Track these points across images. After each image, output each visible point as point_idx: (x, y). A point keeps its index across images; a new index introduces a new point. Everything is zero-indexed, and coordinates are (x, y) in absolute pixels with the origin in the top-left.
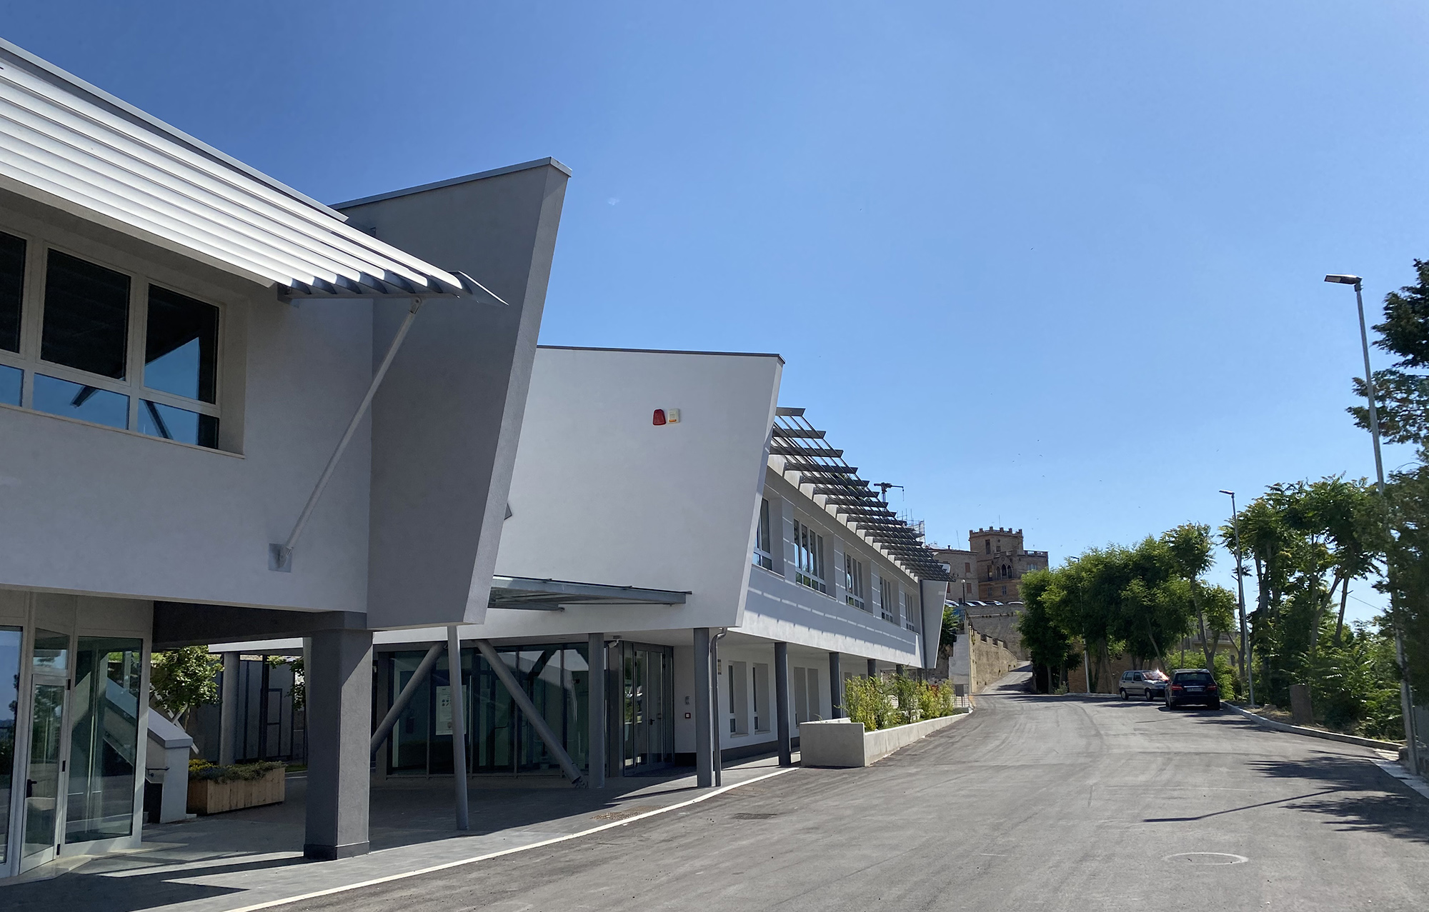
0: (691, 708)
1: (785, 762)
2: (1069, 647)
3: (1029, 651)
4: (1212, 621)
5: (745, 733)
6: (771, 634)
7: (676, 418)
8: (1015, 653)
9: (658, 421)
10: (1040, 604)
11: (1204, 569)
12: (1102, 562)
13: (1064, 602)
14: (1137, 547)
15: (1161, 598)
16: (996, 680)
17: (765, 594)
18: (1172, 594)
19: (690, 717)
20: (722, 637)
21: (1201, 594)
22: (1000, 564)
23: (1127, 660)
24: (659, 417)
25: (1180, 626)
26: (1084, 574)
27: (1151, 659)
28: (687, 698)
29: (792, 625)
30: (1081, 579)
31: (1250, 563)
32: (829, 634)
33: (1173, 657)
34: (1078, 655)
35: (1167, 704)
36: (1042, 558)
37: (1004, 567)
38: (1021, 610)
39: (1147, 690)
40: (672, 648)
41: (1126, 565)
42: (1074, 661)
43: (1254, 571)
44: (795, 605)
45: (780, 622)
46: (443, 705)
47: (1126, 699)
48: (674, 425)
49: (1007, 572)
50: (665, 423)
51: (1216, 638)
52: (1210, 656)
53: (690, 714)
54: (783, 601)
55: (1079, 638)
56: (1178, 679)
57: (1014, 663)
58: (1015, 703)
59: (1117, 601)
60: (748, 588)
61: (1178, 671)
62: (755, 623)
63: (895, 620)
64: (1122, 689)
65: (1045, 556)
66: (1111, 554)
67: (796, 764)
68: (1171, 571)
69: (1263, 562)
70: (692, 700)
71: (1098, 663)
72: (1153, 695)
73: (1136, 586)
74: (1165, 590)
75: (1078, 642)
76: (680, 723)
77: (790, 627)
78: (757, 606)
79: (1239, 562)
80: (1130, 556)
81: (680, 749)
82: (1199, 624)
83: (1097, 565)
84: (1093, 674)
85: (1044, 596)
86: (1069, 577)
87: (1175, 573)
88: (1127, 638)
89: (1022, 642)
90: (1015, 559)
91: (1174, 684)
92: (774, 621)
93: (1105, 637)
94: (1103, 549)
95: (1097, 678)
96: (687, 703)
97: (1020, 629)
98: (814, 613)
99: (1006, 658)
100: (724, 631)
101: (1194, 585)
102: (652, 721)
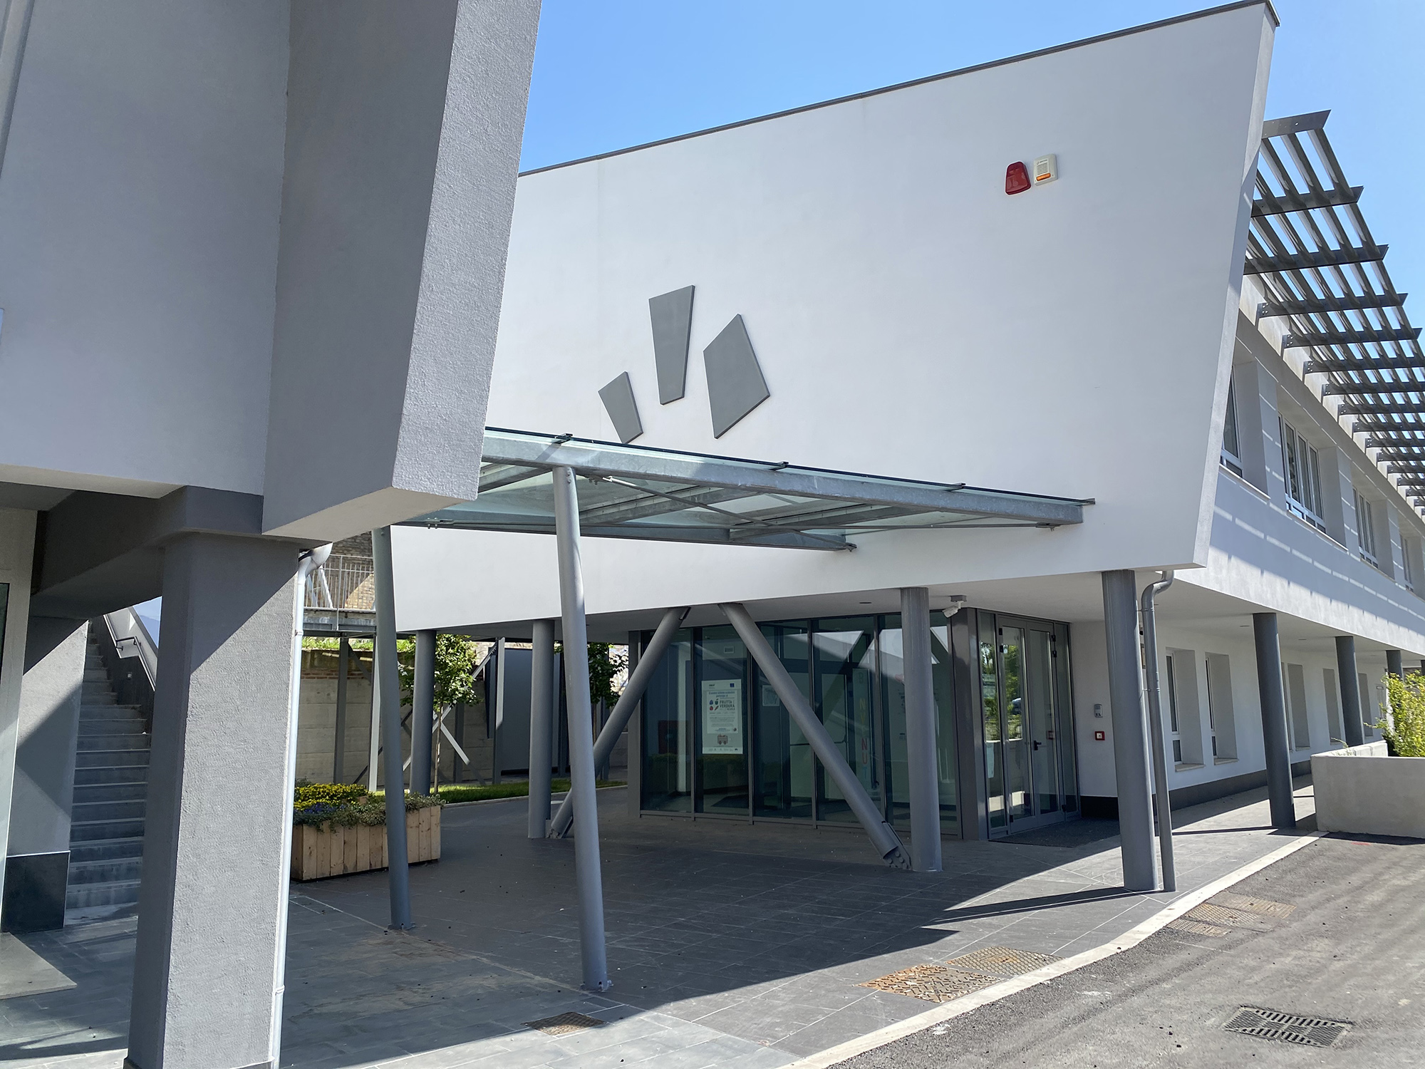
0: (1106, 724)
1: (1285, 823)
5: (1198, 763)
6: (1252, 594)
7: (1050, 170)
9: (1016, 183)
17: (1238, 521)
19: (1103, 739)
20: (1163, 588)
24: (1018, 178)
28: (1097, 707)
29: (1285, 583)
32: (1340, 605)
40: (1066, 626)
44: (1288, 549)
45: (1266, 574)
46: (711, 708)
48: (1047, 186)
50: (1029, 186)
53: (1103, 733)
54: (1268, 538)
60: (1213, 508)
62: (1224, 571)
67: (1308, 826)
70: (1106, 710)
76: (1086, 747)
77: (1283, 587)
78: (1227, 541)
81: (1089, 789)
92: (1257, 572)
96: (1097, 715)
98: (1316, 567)
100: (1167, 576)
102: (1036, 743)
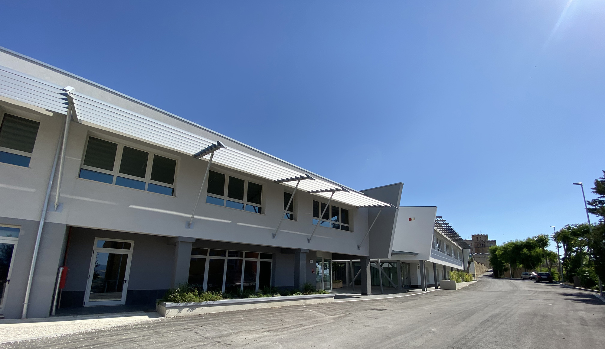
1: (436, 288)
2: (505, 266)
3: (492, 267)
4: (550, 260)
7: (414, 219)
8: (487, 267)
10: (496, 255)
11: (547, 246)
12: (514, 244)
13: (503, 254)
14: (525, 240)
15: (533, 253)
16: (482, 274)
17: (433, 254)
18: (537, 252)
20: (425, 262)
21: (546, 253)
22: (482, 243)
23: (523, 269)
24: (410, 219)
25: (540, 261)
26: (509, 247)
27: (531, 270)
29: (437, 260)
30: (508, 248)
31: (561, 244)
32: (444, 262)
33: (538, 269)
34: (507, 268)
35: (536, 281)
36: (494, 242)
37: (482, 244)
38: (489, 255)
39: (530, 277)
41: (522, 245)
42: (506, 269)
43: (563, 247)
44: (437, 255)
47: (523, 279)
48: (413, 221)
49: (483, 245)
51: (552, 264)
52: (550, 269)
53: (414, 277)
55: (508, 263)
56: (539, 275)
57: (487, 270)
58: (490, 279)
59: (520, 254)
61: (539, 273)
62: (432, 259)
63: (457, 259)
64: (522, 277)
65: (495, 241)
66: (517, 242)
67: (439, 288)
68: (536, 246)
69: (565, 245)
71: (514, 270)
72: (532, 279)
73: (525, 250)
74: (534, 252)
75: (508, 265)
79: (558, 244)
80: (523, 243)
82: (546, 261)
83: (512, 245)
84: (513, 273)
85: (497, 252)
86: (504, 248)
87: (538, 247)
88: (523, 264)
89: (490, 264)
90: (486, 242)
91: (538, 276)
93: (516, 263)
94: (514, 241)
95: (514, 273)
96: (413, 275)
97: (489, 261)
98: (441, 257)
99: (484, 268)
100: (426, 260)
101: (544, 250)
